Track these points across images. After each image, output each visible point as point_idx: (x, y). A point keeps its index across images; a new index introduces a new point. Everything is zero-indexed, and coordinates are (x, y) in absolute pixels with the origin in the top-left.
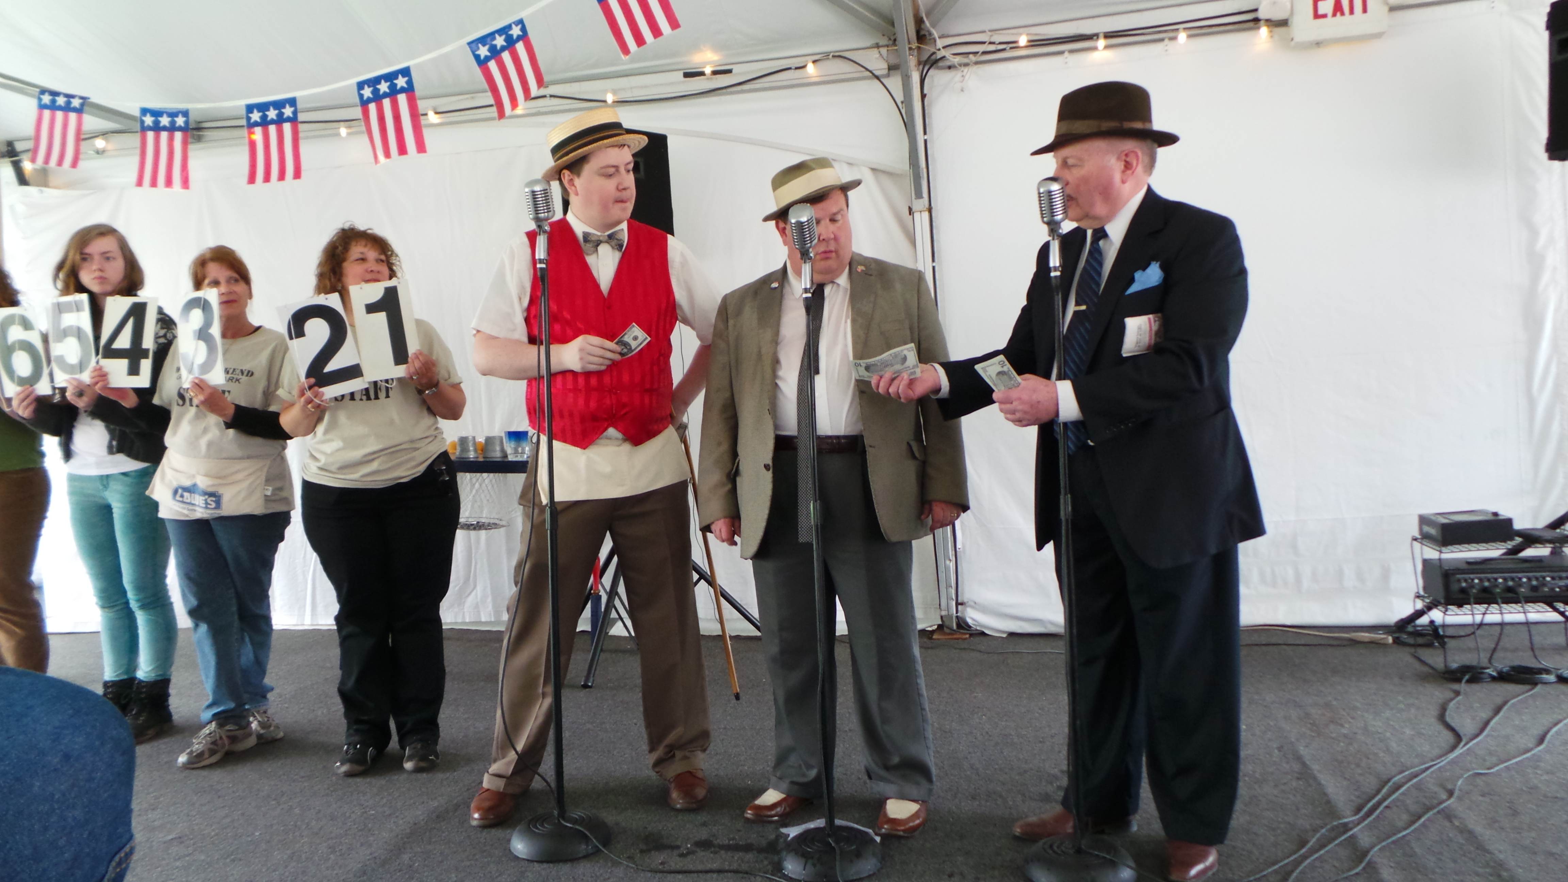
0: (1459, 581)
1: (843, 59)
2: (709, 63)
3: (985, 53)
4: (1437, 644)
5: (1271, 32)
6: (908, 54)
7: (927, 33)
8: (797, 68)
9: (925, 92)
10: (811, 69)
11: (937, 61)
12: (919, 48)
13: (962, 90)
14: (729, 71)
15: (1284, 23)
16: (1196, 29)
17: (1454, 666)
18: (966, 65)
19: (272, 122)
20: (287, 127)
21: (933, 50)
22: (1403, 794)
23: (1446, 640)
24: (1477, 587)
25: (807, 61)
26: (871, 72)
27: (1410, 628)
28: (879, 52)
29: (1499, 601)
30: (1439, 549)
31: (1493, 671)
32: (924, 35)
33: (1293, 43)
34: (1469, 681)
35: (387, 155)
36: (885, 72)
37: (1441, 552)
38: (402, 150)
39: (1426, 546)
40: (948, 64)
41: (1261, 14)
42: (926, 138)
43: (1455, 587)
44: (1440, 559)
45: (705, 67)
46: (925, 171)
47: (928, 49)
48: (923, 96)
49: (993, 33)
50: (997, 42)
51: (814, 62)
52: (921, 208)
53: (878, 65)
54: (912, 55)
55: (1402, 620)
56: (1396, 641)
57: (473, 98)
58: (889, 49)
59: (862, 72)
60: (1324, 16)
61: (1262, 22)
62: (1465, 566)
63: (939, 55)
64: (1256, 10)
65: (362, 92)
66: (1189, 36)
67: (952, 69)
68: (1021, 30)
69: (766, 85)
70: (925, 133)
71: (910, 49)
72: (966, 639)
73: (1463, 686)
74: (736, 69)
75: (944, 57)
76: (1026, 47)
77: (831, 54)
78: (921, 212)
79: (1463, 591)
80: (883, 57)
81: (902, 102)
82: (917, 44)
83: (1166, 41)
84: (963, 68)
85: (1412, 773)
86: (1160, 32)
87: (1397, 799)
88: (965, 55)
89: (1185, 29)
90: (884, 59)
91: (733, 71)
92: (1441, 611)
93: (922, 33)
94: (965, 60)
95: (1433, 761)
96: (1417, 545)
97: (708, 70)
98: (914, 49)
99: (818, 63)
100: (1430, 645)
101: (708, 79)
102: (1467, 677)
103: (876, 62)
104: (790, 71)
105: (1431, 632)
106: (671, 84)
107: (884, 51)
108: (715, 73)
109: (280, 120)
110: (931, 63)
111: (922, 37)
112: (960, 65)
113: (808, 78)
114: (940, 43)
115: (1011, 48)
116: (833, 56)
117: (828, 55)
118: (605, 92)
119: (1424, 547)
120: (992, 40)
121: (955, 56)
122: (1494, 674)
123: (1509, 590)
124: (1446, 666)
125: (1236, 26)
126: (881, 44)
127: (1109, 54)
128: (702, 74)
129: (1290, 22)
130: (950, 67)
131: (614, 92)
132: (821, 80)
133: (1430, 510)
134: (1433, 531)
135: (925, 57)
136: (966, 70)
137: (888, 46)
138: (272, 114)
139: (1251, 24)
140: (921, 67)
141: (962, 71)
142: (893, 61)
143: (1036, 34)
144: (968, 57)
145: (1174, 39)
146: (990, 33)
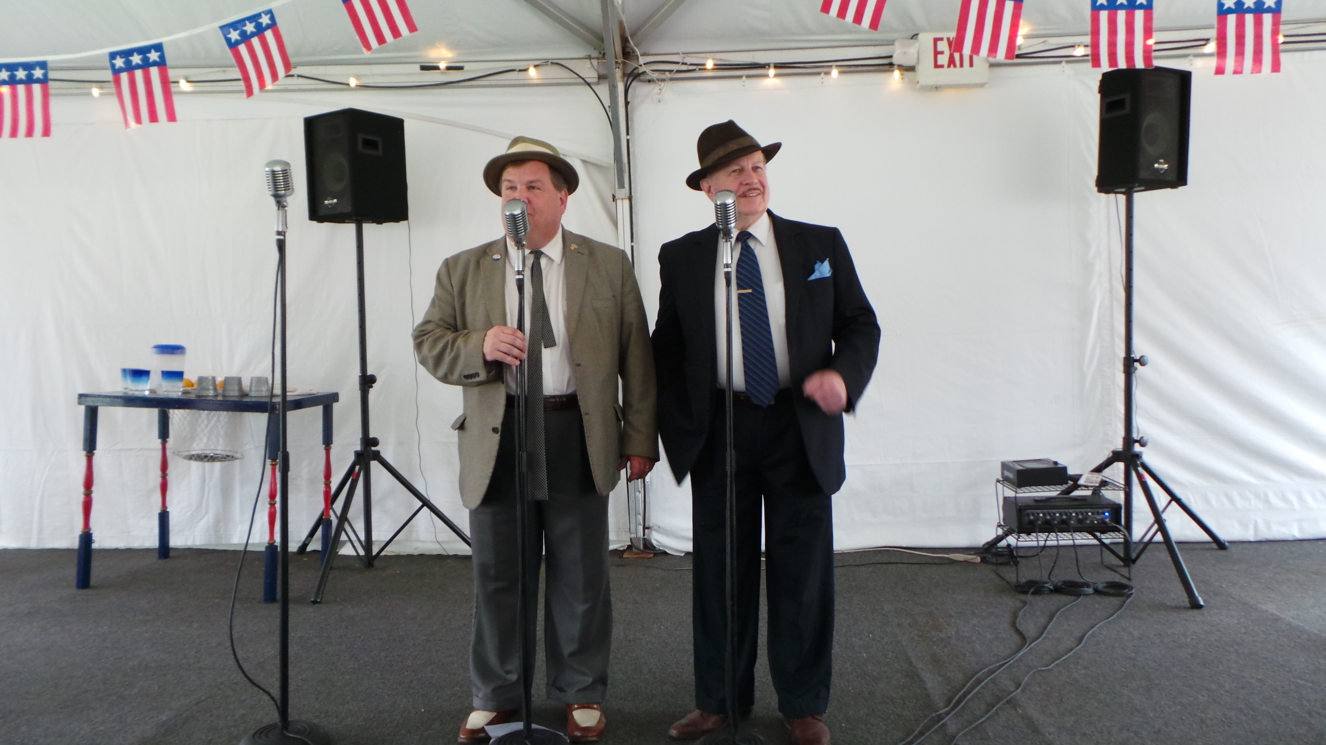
0: (1028, 515)
1: (560, 66)
2: (444, 59)
3: (678, 71)
4: (1012, 563)
5: (902, 75)
6: (614, 67)
7: (631, 51)
8: (520, 71)
9: (629, 100)
10: (532, 72)
11: (639, 75)
12: (624, 63)
13: (659, 101)
14: (461, 68)
15: (912, 69)
16: (847, 67)
17: (1023, 580)
18: (663, 80)
19: (21, 82)
20: (37, 88)
21: (636, 66)
22: (983, 687)
23: (1018, 559)
24: (1041, 519)
25: (529, 65)
26: (583, 79)
27: (994, 550)
28: (591, 63)
29: (1056, 530)
30: (1015, 490)
31: (1051, 586)
32: (629, 52)
33: (918, 85)
34: (1033, 593)
35: (138, 120)
36: (596, 80)
37: (1016, 492)
38: (153, 117)
39: (1006, 487)
40: (649, 78)
41: (895, 60)
42: (628, 138)
43: (1026, 519)
44: (1016, 497)
45: (439, 63)
46: (627, 166)
47: (632, 64)
48: (627, 103)
49: (685, 55)
50: (688, 64)
51: (535, 66)
52: (623, 196)
53: (590, 74)
54: (618, 68)
55: (988, 543)
56: (983, 560)
57: (224, 71)
58: (599, 61)
59: (576, 78)
60: (942, 66)
61: (895, 67)
62: (1033, 503)
63: (641, 70)
64: (891, 57)
65: (114, 61)
66: (841, 73)
67: (651, 83)
68: (708, 55)
69: (494, 83)
70: (628, 134)
71: (617, 63)
72: (650, 558)
73: (1029, 598)
74: (467, 66)
75: (644, 73)
76: (713, 69)
77: (550, 61)
78: (622, 199)
79: (1031, 522)
80: (594, 68)
81: (609, 107)
82: (623, 60)
83: (823, 75)
84: (660, 83)
85: (989, 669)
86: (818, 67)
87: (978, 692)
88: (663, 72)
89: (837, 66)
90: (595, 70)
91: (465, 68)
92: (1015, 538)
93: (628, 50)
94: (663, 77)
95: (1005, 659)
96: (1000, 486)
97: (443, 65)
98: (620, 63)
99: (540, 68)
100: (1007, 564)
101: (442, 73)
102: (1032, 590)
103: (589, 71)
104: (514, 72)
105: (1008, 553)
106: (410, 74)
107: (595, 62)
108: (449, 68)
109: (30, 81)
110: (633, 76)
111: (627, 54)
112: (658, 80)
113: (532, 79)
114: (642, 60)
115: (700, 69)
116: (552, 63)
117: (548, 62)
118: (349, 76)
119: (1005, 488)
120: (685, 61)
121: (654, 72)
122: (1051, 587)
123: (1063, 522)
124: (1017, 581)
125: (877, 68)
126: (593, 56)
127: (777, 81)
128: (437, 68)
129: (916, 69)
130: (649, 81)
131: (357, 77)
132: (541, 82)
133: (1010, 457)
134: (1011, 475)
135: (629, 71)
136: (663, 84)
137: (598, 58)
138: (21, 74)
139: (887, 67)
140: (626, 79)
141: (660, 85)
142: (603, 72)
143: (721, 60)
144: (664, 74)
145: (828, 73)
146: (683, 56)
